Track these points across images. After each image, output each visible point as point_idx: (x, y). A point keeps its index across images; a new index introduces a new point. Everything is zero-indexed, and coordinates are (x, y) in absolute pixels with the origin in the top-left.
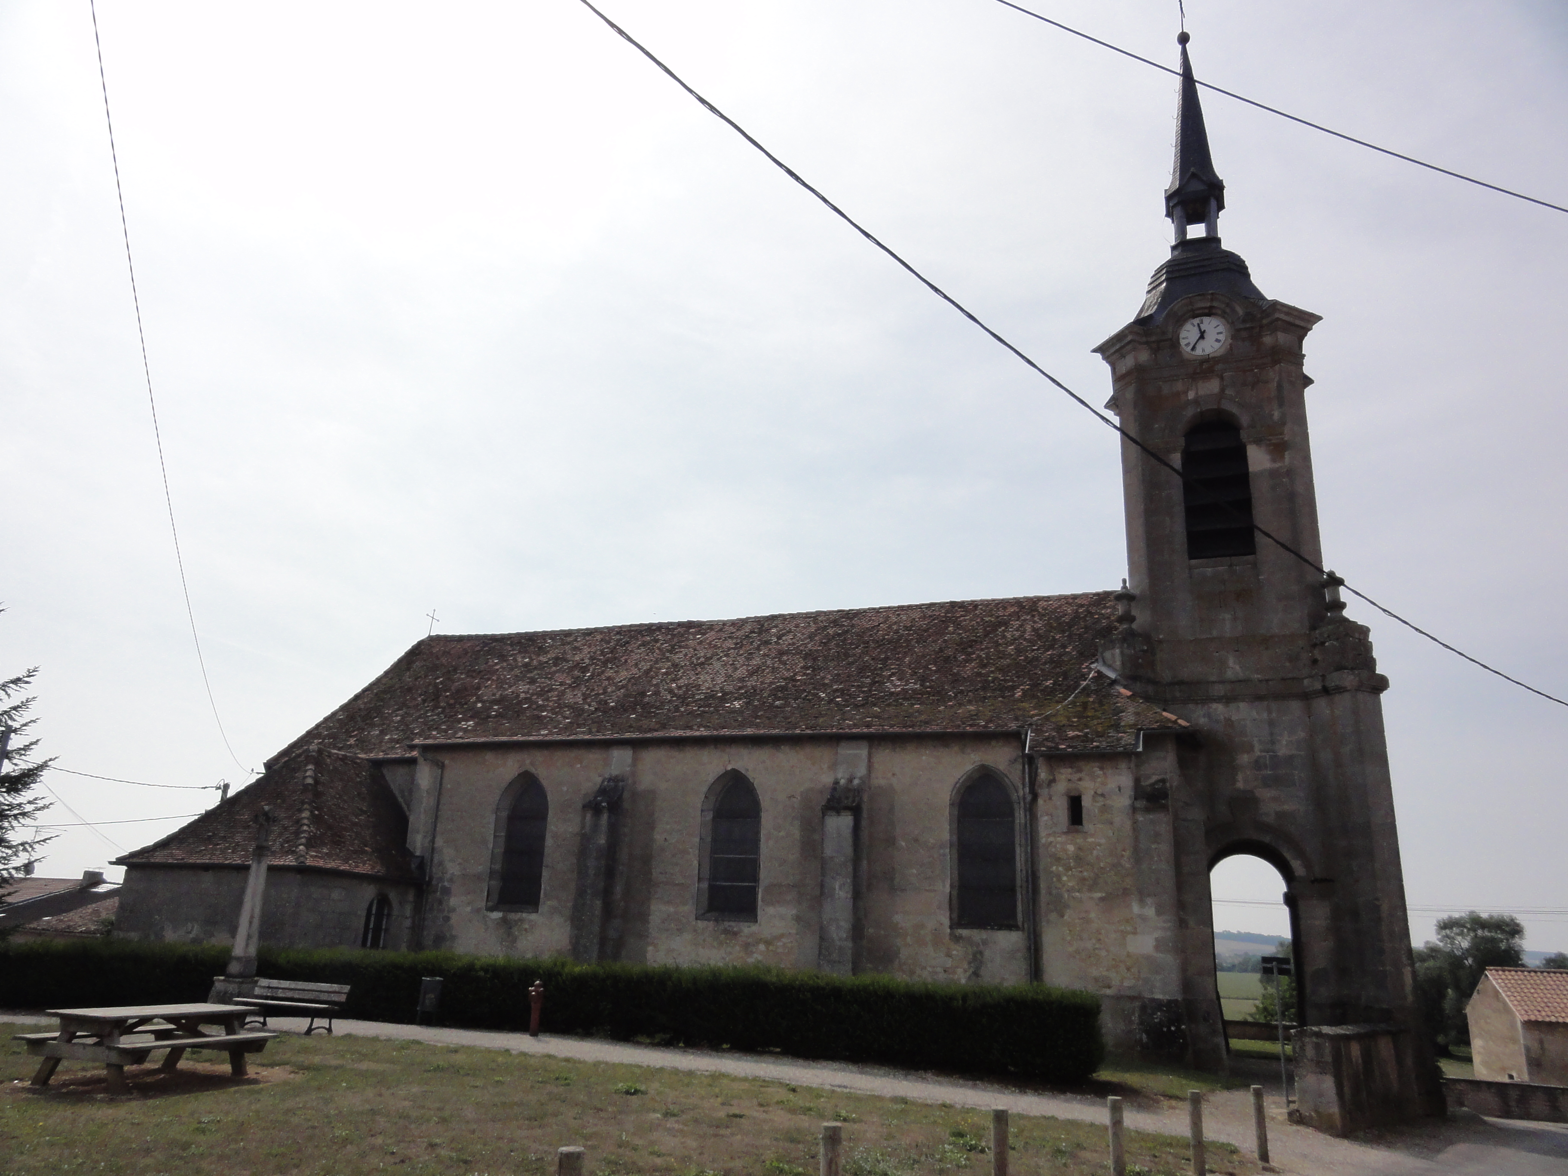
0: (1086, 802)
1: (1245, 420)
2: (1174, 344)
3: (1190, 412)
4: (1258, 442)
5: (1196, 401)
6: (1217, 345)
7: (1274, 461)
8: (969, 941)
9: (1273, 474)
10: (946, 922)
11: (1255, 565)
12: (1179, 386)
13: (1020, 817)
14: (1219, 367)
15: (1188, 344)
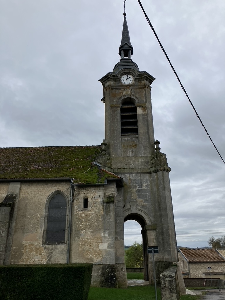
0: (89, 200)
1: (137, 101)
2: (120, 80)
3: (123, 98)
4: (140, 106)
5: (125, 95)
6: (131, 82)
7: (143, 112)
8: (48, 249)
9: (143, 115)
10: (41, 243)
11: (138, 138)
12: (121, 91)
13: (68, 206)
14: (131, 87)
15: (123, 81)
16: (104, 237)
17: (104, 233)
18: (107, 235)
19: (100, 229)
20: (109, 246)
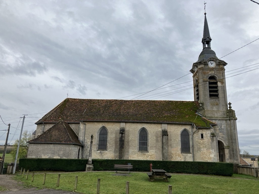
0: (204, 135)
1: (218, 78)
2: (207, 65)
3: (210, 76)
4: (219, 82)
5: (211, 74)
6: (214, 66)
7: (221, 85)
8: (184, 155)
9: (221, 87)
10: (180, 152)
11: (219, 100)
12: (208, 71)
13: (191, 137)
14: (214, 69)
15: (210, 65)
16: (212, 152)
17: (212, 150)
18: (213, 151)
19: (210, 148)
20: (215, 156)
